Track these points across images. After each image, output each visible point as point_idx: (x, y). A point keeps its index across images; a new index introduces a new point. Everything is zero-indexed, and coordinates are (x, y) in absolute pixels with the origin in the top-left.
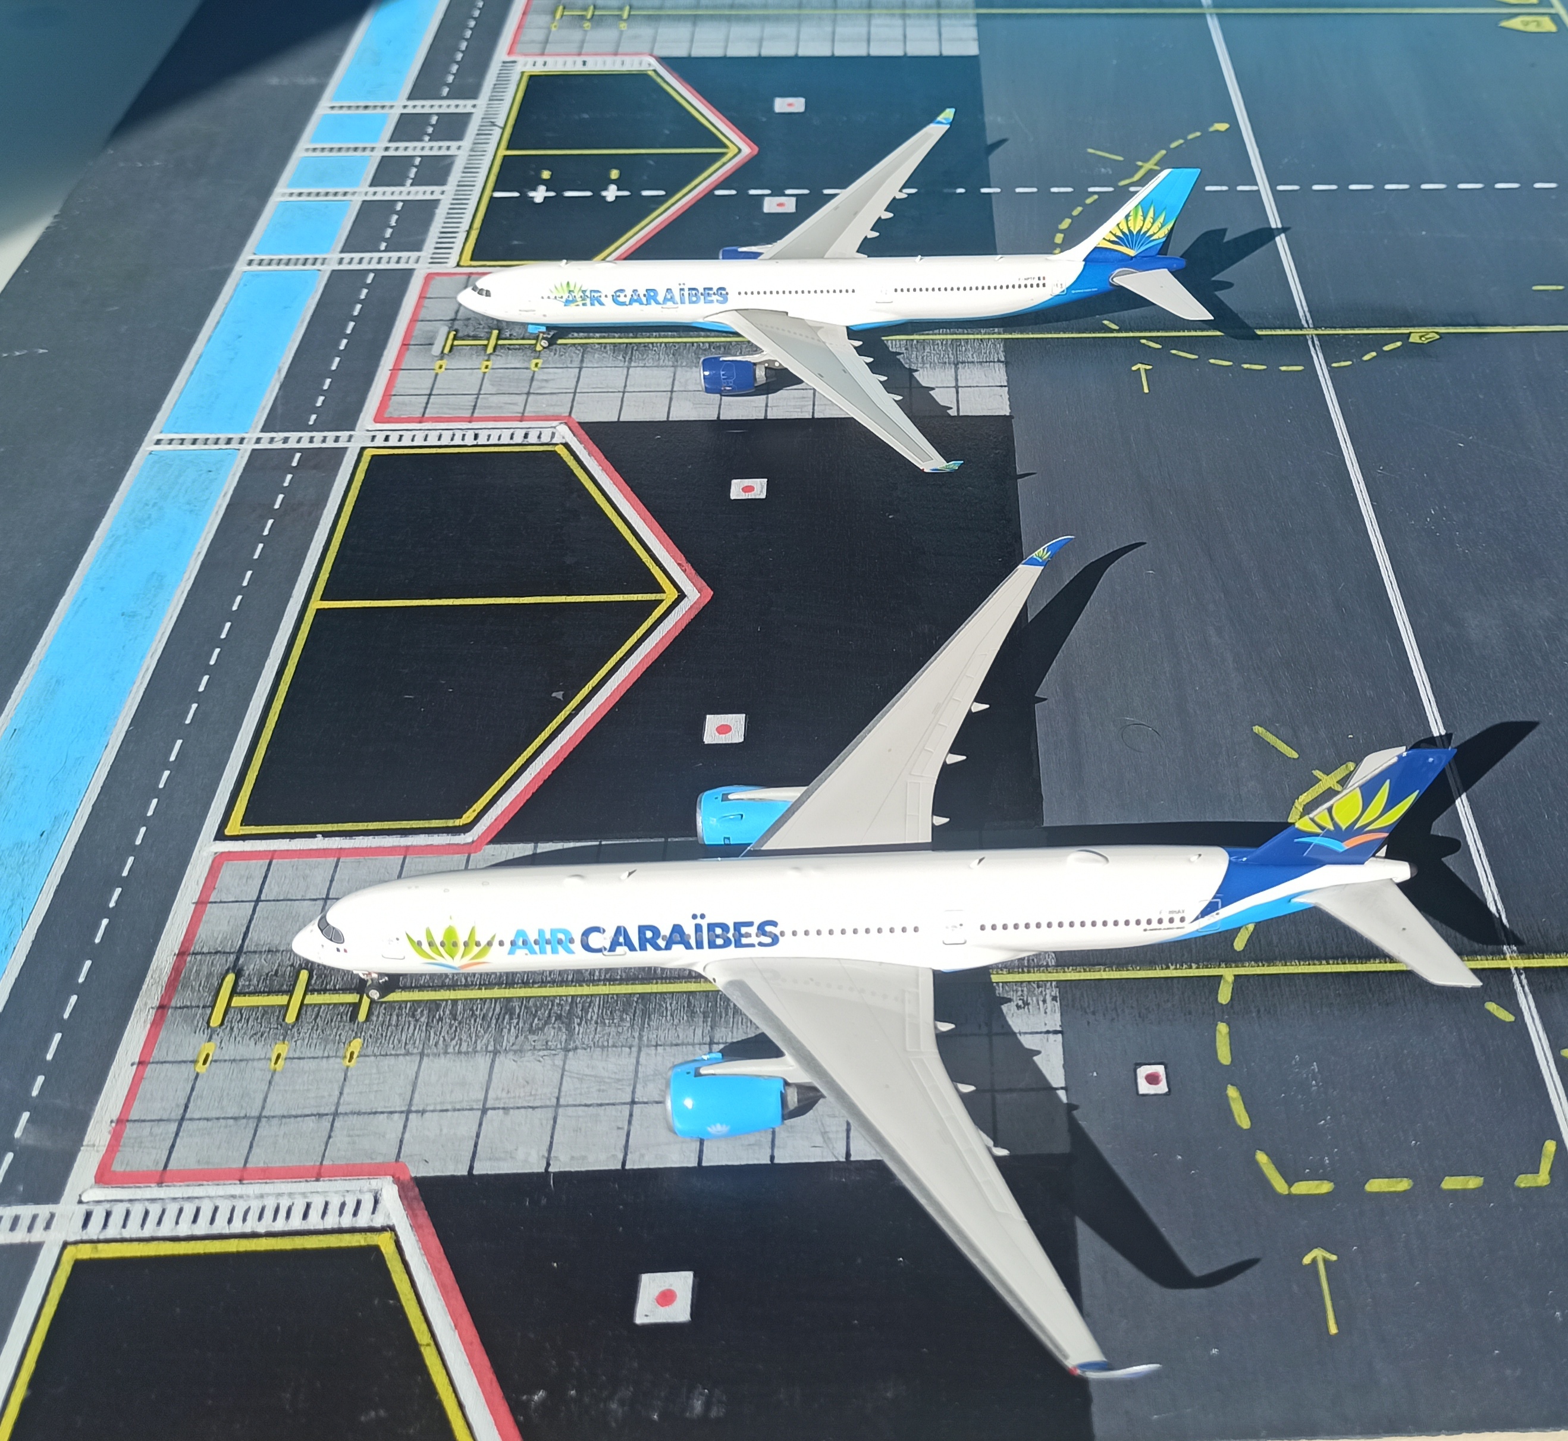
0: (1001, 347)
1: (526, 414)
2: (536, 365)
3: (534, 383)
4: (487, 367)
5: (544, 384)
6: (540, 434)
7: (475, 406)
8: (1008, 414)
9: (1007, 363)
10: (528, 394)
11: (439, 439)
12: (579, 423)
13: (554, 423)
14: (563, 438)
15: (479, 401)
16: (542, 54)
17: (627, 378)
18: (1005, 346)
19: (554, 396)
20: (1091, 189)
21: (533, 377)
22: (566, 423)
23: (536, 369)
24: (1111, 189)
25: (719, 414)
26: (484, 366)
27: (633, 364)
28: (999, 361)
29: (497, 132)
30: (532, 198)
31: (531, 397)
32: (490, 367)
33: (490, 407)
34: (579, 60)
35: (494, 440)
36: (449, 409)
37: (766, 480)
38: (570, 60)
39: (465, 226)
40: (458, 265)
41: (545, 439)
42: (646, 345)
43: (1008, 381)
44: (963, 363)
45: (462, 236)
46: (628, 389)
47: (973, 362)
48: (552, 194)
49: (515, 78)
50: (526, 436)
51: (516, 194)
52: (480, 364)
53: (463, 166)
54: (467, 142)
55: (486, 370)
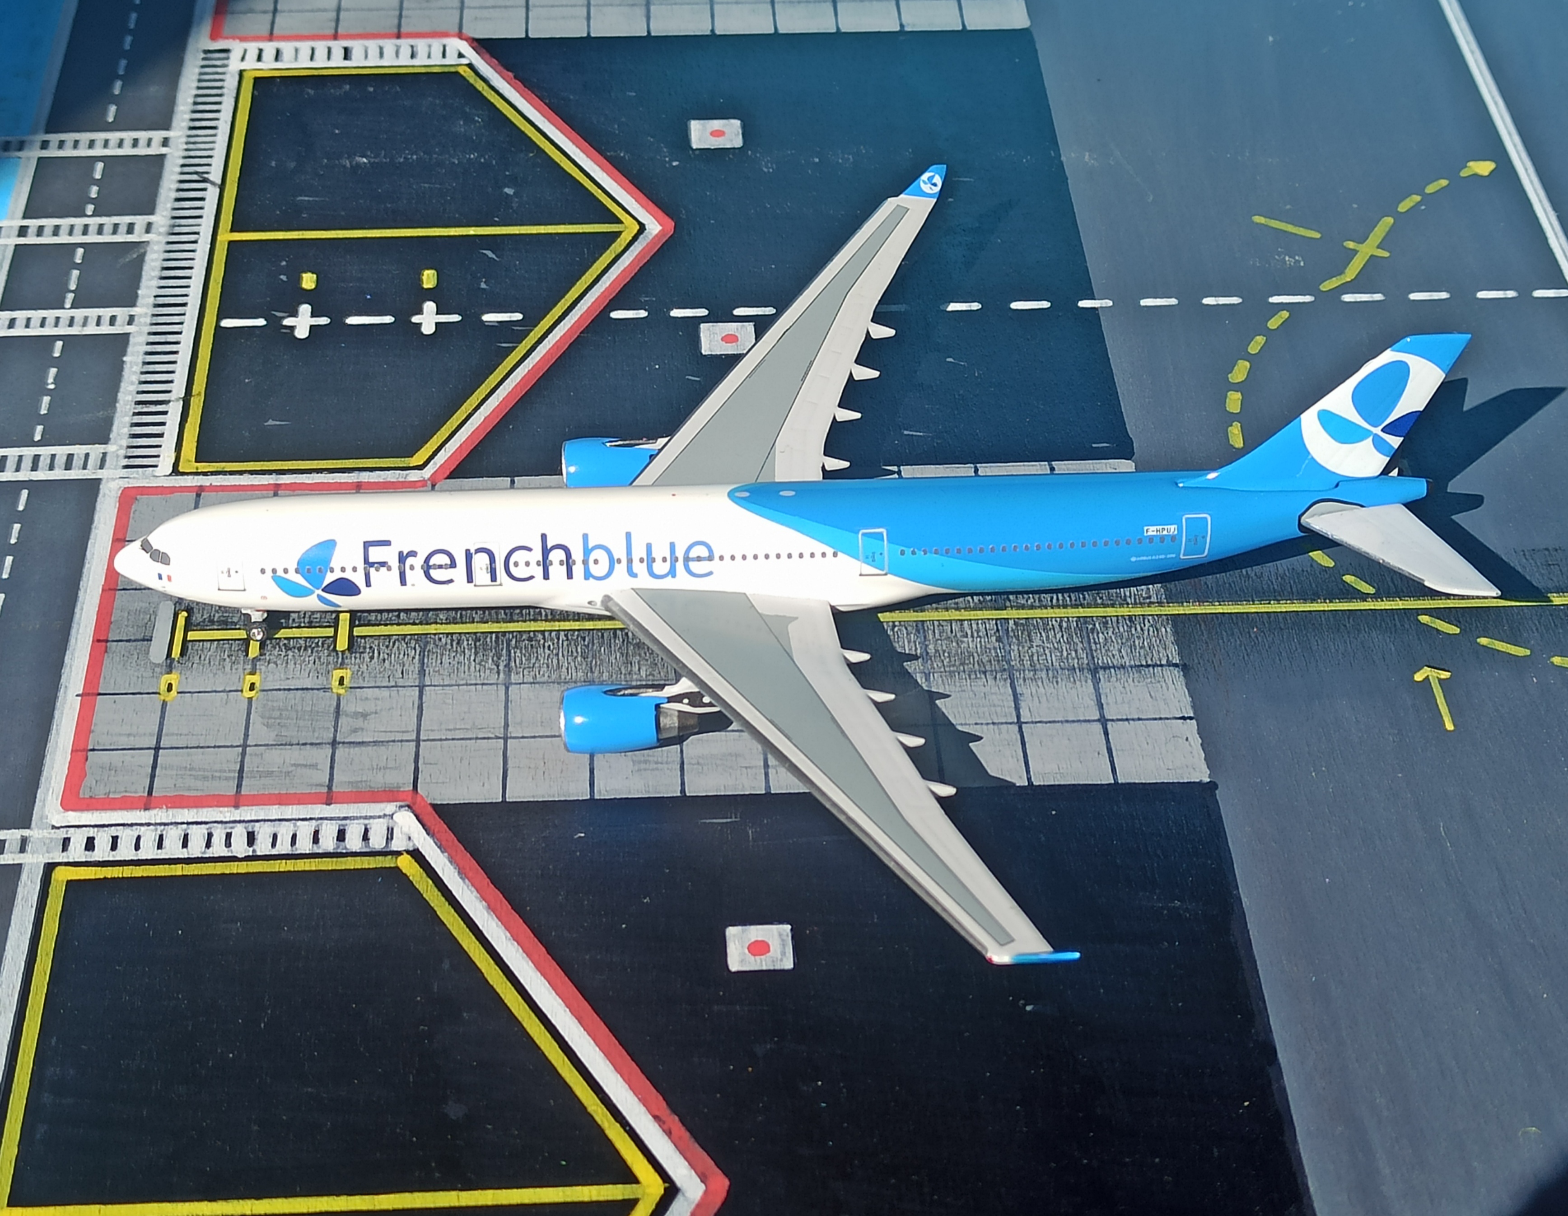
0: (1167, 632)
1: (334, 789)
2: (341, 681)
3: (343, 720)
4: (252, 687)
5: (360, 723)
6: (366, 831)
7: (241, 771)
8: (1207, 780)
9: (1184, 668)
10: (334, 743)
11: (185, 845)
12: (435, 807)
13: (390, 808)
14: (410, 838)
15: (247, 759)
16: (271, 37)
17: (506, 708)
18: (1176, 633)
19: (382, 749)
20: (1274, 299)
21: (338, 705)
22: (409, 806)
23: (342, 691)
24: (1308, 299)
25: (683, 784)
26: (247, 687)
27: (514, 678)
28: (1170, 664)
29: (212, 194)
30: (292, 328)
31: (340, 752)
32: (257, 685)
33: (270, 774)
34: (337, 47)
35: (284, 847)
36: (196, 778)
37: (789, 927)
38: (321, 47)
39: (178, 389)
40: (176, 471)
41: (377, 842)
42: (531, 636)
43: (1194, 707)
44: (1106, 668)
45: (175, 410)
46: (513, 731)
47: (1123, 667)
48: (324, 321)
49: (231, 83)
50: (341, 836)
51: (261, 322)
52: (241, 680)
53: (159, 264)
54: (161, 218)
55: (254, 692)
